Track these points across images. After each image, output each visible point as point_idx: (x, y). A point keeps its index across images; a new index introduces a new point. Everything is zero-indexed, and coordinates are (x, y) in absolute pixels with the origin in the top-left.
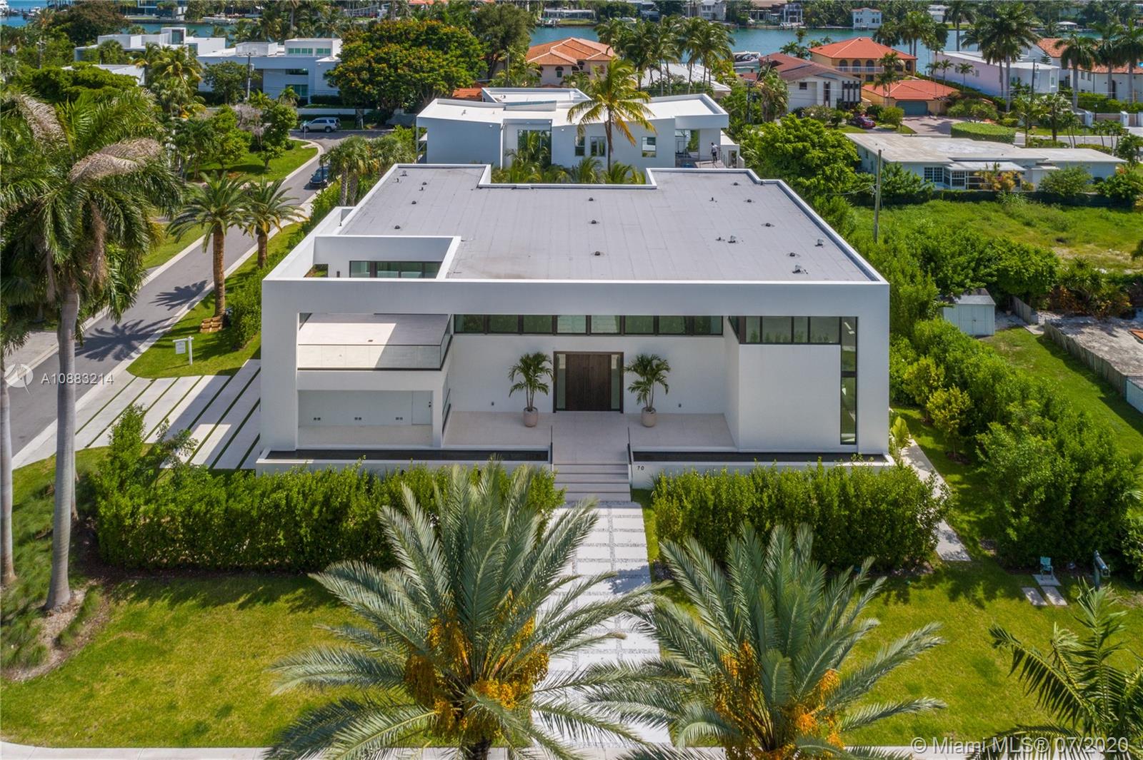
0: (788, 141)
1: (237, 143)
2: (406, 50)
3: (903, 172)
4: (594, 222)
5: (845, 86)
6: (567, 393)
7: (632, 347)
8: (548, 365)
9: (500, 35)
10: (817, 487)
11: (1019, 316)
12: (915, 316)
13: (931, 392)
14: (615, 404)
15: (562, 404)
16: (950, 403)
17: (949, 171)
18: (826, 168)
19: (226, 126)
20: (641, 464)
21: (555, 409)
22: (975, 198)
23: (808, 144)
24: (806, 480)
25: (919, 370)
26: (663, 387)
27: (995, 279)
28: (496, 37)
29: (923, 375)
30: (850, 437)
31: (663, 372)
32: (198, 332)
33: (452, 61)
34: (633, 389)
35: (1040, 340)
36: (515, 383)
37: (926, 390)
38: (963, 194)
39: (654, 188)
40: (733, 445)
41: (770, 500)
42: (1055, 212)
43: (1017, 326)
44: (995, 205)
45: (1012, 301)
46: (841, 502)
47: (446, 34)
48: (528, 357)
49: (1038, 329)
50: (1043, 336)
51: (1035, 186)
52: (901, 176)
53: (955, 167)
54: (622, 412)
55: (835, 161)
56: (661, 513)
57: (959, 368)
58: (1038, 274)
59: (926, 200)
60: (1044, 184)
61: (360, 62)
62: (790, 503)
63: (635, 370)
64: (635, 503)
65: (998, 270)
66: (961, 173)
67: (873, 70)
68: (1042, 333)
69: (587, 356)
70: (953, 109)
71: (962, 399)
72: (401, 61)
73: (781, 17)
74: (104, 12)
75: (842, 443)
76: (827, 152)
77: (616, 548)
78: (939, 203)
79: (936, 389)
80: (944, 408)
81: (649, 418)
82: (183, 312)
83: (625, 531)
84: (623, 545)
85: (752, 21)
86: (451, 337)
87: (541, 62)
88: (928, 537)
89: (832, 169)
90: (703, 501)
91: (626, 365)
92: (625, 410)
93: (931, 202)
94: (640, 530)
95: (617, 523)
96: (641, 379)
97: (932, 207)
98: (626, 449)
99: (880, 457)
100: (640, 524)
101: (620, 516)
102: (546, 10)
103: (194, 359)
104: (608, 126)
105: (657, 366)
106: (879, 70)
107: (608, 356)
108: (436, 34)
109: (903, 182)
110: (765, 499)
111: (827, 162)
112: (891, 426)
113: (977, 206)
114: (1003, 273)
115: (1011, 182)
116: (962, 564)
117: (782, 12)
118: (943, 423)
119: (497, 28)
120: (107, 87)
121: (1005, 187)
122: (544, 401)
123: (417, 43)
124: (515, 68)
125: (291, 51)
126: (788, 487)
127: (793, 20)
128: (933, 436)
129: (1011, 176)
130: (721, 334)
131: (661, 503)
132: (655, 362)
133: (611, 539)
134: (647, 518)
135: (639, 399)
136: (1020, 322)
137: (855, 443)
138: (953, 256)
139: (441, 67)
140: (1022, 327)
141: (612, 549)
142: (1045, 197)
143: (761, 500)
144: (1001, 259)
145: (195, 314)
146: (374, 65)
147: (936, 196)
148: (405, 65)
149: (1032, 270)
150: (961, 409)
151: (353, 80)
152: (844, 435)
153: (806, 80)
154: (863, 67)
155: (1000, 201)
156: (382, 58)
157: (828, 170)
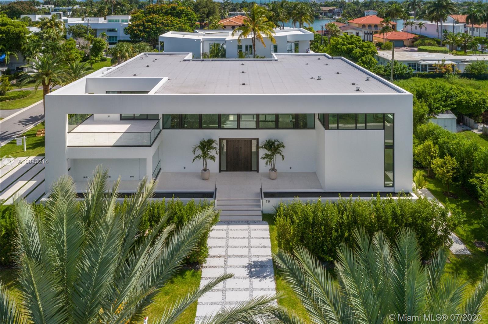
0: (343, 45)
1: (76, 55)
2: (161, 17)
3: (399, 64)
4: (243, 72)
5: (366, 34)
6: (227, 162)
7: (263, 135)
8: (216, 145)
9: (206, 12)
10: (377, 210)
11: (467, 125)
12: (417, 122)
13: (432, 159)
14: (254, 168)
15: (224, 168)
16: (445, 164)
17: (419, 65)
18: (363, 58)
19: (70, 47)
20: (268, 199)
21: (220, 171)
22: (434, 76)
23: (354, 46)
24: (370, 206)
25: (424, 148)
26: (281, 157)
27: (455, 106)
28: (204, 13)
29: (427, 151)
30: (390, 183)
31: (281, 149)
32: (35, 136)
33: (182, 22)
34: (264, 158)
35: (481, 136)
36: (197, 155)
37: (429, 158)
38: (427, 74)
39: (276, 60)
40: (322, 188)
41: (348, 218)
42: (473, 81)
43: (467, 130)
44: (443, 79)
45: (463, 118)
46: (393, 219)
47: (180, 10)
48: (204, 141)
49: (478, 131)
50: (482, 134)
51: (462, 70)
52: (397, 65)
53: (423, 63)
54: (258, 172)
55: (367, 54)
56: (280, 227)
57: (447, 147)
58: (478, 103)
59: (409, 77)
60: (467, 69)
61: (139, 22)
62: (361, 220)
63: (265, 148)
64: (264, 222)
65: (456, 102)
66: (425, 66)
67: (377, 29)
68: (482, 133)
69: (238, 141)
70: (416, 42)
71: (452, 162)
72: (159, 21)
73: (333, 14)
74: (25, 6)
75: (385, 187)
76: (363, 50)
77: (252, 249)
78: (417, 79)
79: (435, 158)
80: (442, 167)
81: (273, 174)
82: (31, 127)
83: (258, 238)
84: (256, 247)
85: (320, 16)
86: (161, 131)
87: (225, 24)
88: (445, 240)
89: (366, 58)
90: (306, 218)
91: (260, 145)
92: (260, 171)
93: (412, 78)
94: (267, 238)
95: (253, 234)
96: (268, 153)
97: (413, 80)
98: (259, 191)
99: (408, 194)
100: (267, 234)
101: (255, 230)
102: (230, 12)
103: (27, 149)
104: (253, 40)
105: (278, 145)
106: (380, 28)
107: (249, 141)
108: (175, 10)
109: (398, 68)
110: (345, 217)
111: (363, 55)
112: (414, 176)
113: (434, 80)
114: (459, 103)
115: (451, 69)
116: (467, 256)
117: (334, 12)
118: (442, 175)
119: (204, 9)
120: (8, 26)
121: (448, 71)
122: (213, 166)
123: (166, 14)
124: (213, 26)
125: (109, 21)
126: (360, 210)
127: (339, 16)
128: (434, 184)
129: (451, 66)
130: (314, 128)
131: (280, 220)
132: (276, 143)
133: (249, 243)
134: (271, 230)
135: (267, 163)
136: (468, 128)
137: (393, 186)
138: (433, 95)
139: (178, 24)
140: (470, 130)
141: (250, 249)
142: (468, 75)
143: (342, 218)
144: (457, 96)
145: (36, 128)
146: (146, 24)
147: (414, 75)
148: (160, 23)
149: (475, 101)
150: (452, 167)
151: (136, 30)
152: (386, 183)
153: (348, 31)
154: (373, 28)
155: (445, 78)
156: (149, 20)
157: (364, 58)
